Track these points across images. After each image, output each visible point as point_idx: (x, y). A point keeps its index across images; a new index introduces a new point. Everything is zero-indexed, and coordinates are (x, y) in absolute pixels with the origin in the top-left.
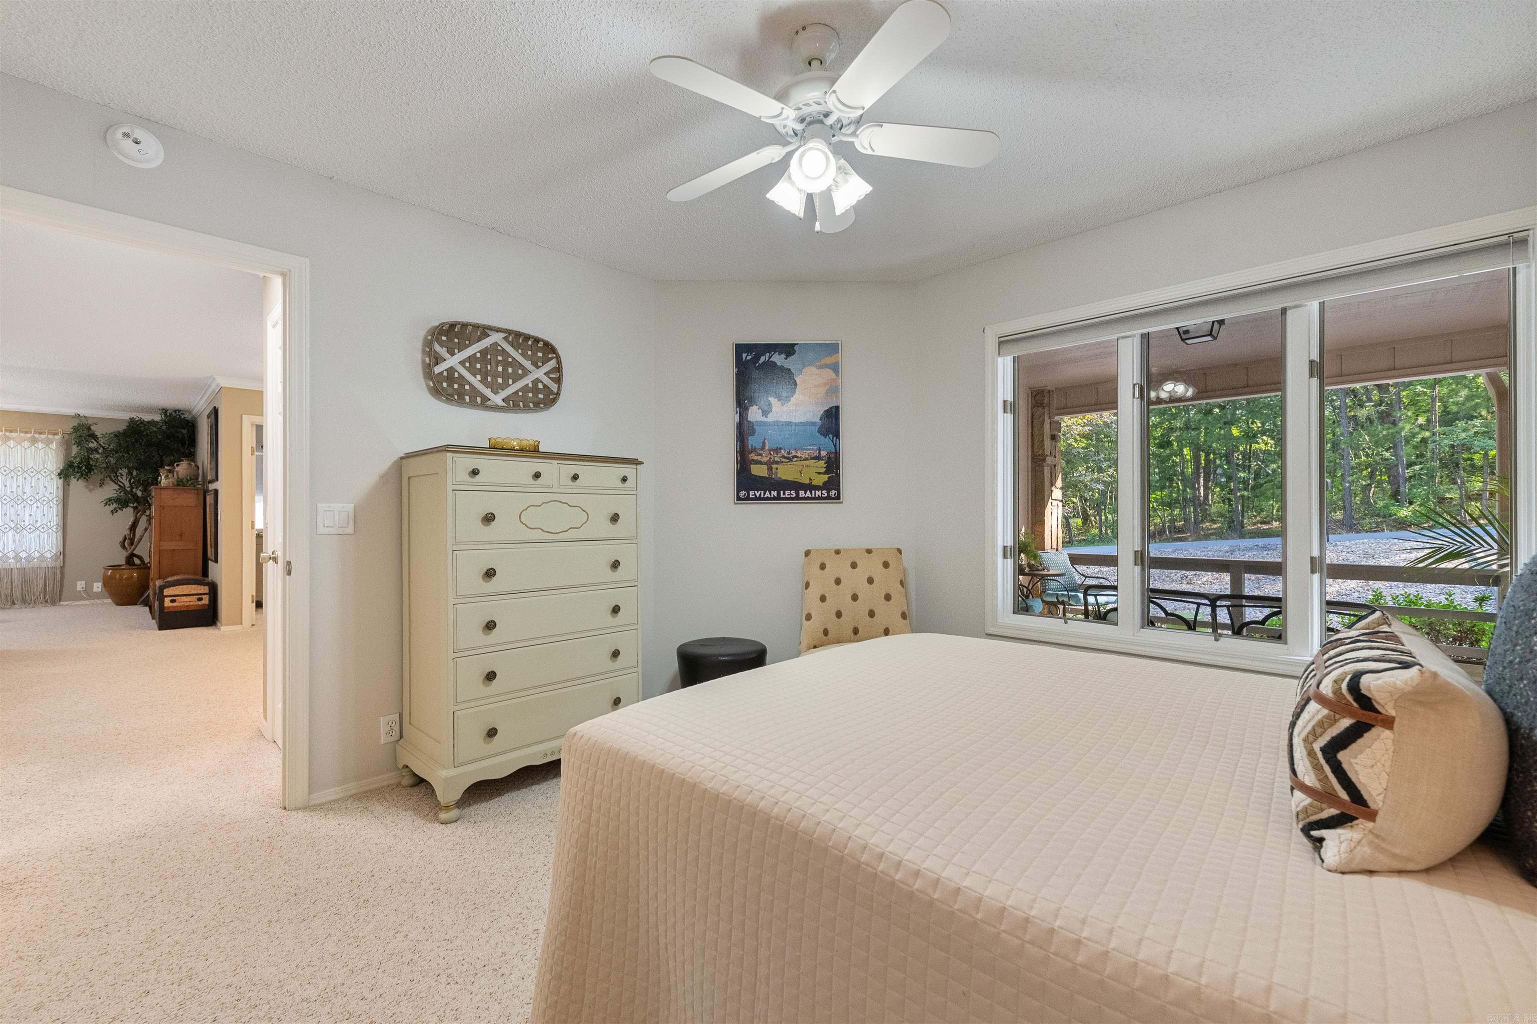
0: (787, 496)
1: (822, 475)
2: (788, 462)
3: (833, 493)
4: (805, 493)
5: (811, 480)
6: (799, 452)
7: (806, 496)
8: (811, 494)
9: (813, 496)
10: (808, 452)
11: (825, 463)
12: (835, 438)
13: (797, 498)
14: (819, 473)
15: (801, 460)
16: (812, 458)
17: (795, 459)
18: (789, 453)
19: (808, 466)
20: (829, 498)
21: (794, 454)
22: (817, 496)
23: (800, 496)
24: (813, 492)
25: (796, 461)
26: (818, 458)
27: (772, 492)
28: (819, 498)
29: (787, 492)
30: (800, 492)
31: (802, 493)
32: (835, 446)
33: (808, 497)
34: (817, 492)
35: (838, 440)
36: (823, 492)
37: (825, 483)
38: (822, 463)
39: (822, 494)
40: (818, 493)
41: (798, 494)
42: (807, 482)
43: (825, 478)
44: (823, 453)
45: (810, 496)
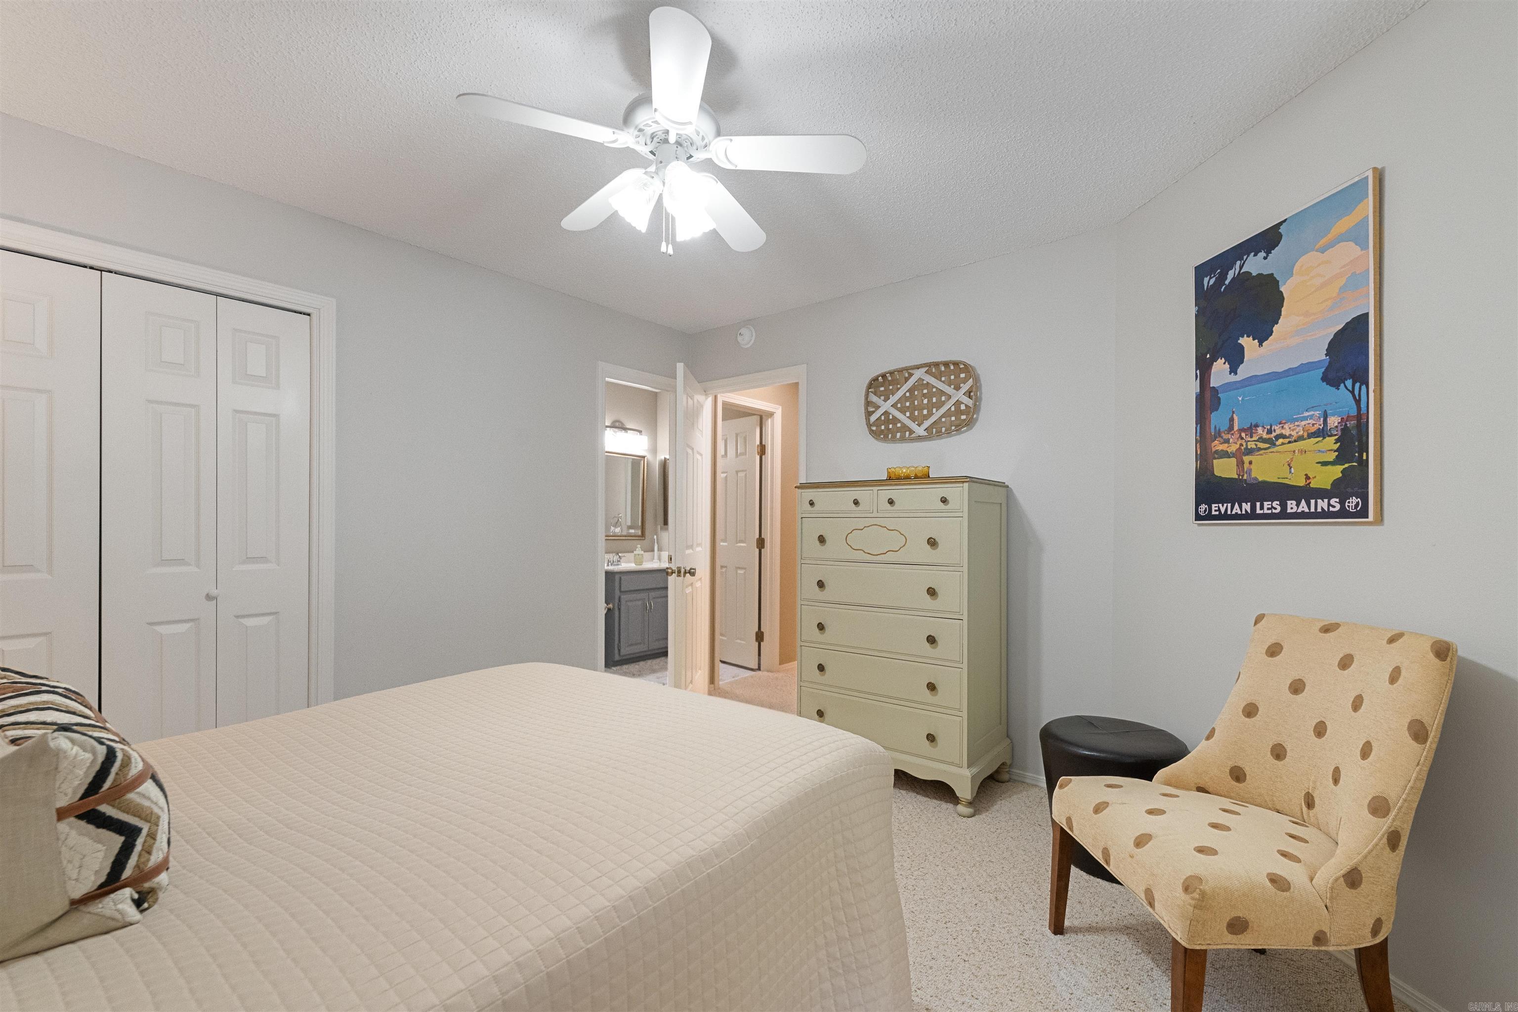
0: (1266, 511)
1: (1329, 467)
2: (1269, 448)
3: (1352, 502)
4: (1298, 505)
5: (1308, 478)
6: (1286, 426)
7: (1299, 511)
8: (1309, 507)
9: (1313, 510)
10: (1303, 423)
11: (1337, 441)
12: (1357, 385)
13: (1284, 515)
14: (1325, 464)
15: (1290, 442)
16: (1311, 435)
17: (1281, 441)
18: (1270, 432)
19: (1303, 452)
20: (1343, 513)
21: (1278, 432)
22: (1319, 510)
23: (1289, 511)
24: (1313, 502)
25: (1283, 444)
26: (1322, 433)
27: (1244, 504)
28: (1325, 514)
29: (1266, 504)
30: (1289, 502)
31: (1291, 506)
32: (1358, 402)
33: (1303, 511)
34: (1319, 501)
35: (1364, 387)
36: (1333, 501)
37: (1336, 483)
38: (1330, 443)
39: (1329, 505)
40: (1322, 504)
41: (1284, 506)
42: (1302, 482)
43: (1336, 472)
44: (1334, 421)
45: (1307, 510)
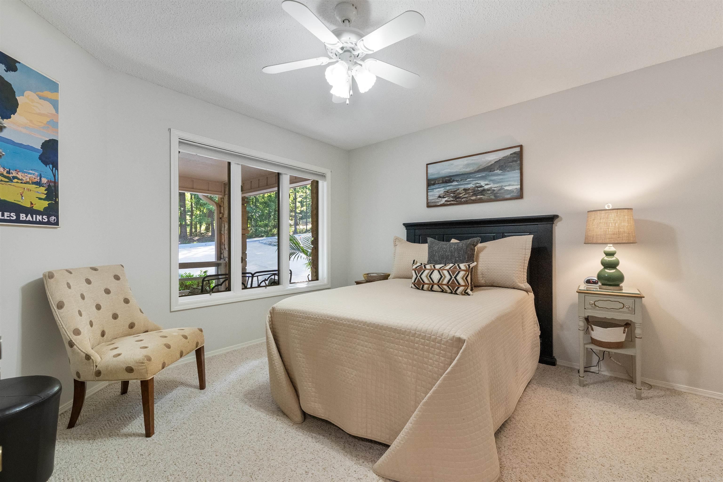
0: (6, 218)
1: (42, 201)
2: (7, 182)
3: (53, 218)
4: (26, 217)
5: (32, 204)
6: (19, 173)
7: (27, 219)
8: (32, 218)
9: (34, 220)
10: (29, 175)
11: (46, 190)
12: (54, 169)
13: (18, 221)
14: (40, 199)
15: (21, 183)
16: (33, 183)
17: (16, 180)
18: (8, 172)
19: (29, 190)
20: (48, 223)
21: (14, 175)
22: (38, 220)
23: (21, 219)
24: (34, 216)
25: (17, 182)
26: (39, 184)
28: (40, 223)
29: (6, 214)
30: (21, 215)
31: (23, 217)
32: (55, 176)
33: (29, 220)
34: (38, 216)
35: (56, 171)
36: (44, 217)
37: (45, 209)
38: (42, 190)
39: (43, 218)
40: (39, 218)
41: (18, 216)
42: (29, 206)
43: (46, 204)
44: (44, 180)
45: (31, 220)
